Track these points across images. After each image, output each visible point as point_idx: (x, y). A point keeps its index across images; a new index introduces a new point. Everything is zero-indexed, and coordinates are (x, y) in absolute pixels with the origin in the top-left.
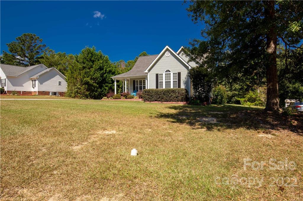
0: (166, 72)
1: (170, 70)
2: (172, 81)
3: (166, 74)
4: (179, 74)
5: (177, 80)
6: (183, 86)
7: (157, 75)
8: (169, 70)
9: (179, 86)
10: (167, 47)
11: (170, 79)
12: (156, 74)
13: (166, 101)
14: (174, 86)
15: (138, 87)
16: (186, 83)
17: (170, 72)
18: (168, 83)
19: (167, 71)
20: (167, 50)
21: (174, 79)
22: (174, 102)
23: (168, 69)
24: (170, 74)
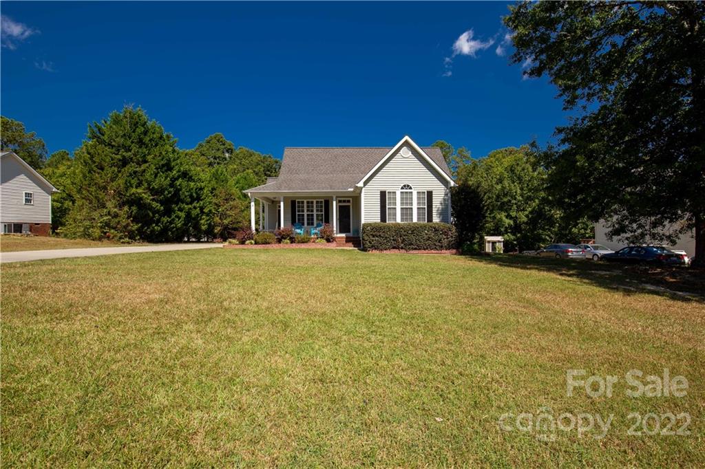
0: (402, 188)
1: (410, 185)
2: (415, 207)
3: (401, 192)
4: (430, 194)
5: (426, 207)
6: (436, 219)
7: (383, 194)
8: (408, 186)
9: (430, 219)
10: (407, 138)
11: (411, 204)
12: (381, 192)
13: (415, 249)
14: (419, 219)
15: (303, 215)
16: (443, 214)
17: (411, 188)
18: (407, 212)
19: (405, 186)
20: (406, 143)
21: (419, 203)
22: (433, 251)
23: (406, 183)
24: (411, 193)
